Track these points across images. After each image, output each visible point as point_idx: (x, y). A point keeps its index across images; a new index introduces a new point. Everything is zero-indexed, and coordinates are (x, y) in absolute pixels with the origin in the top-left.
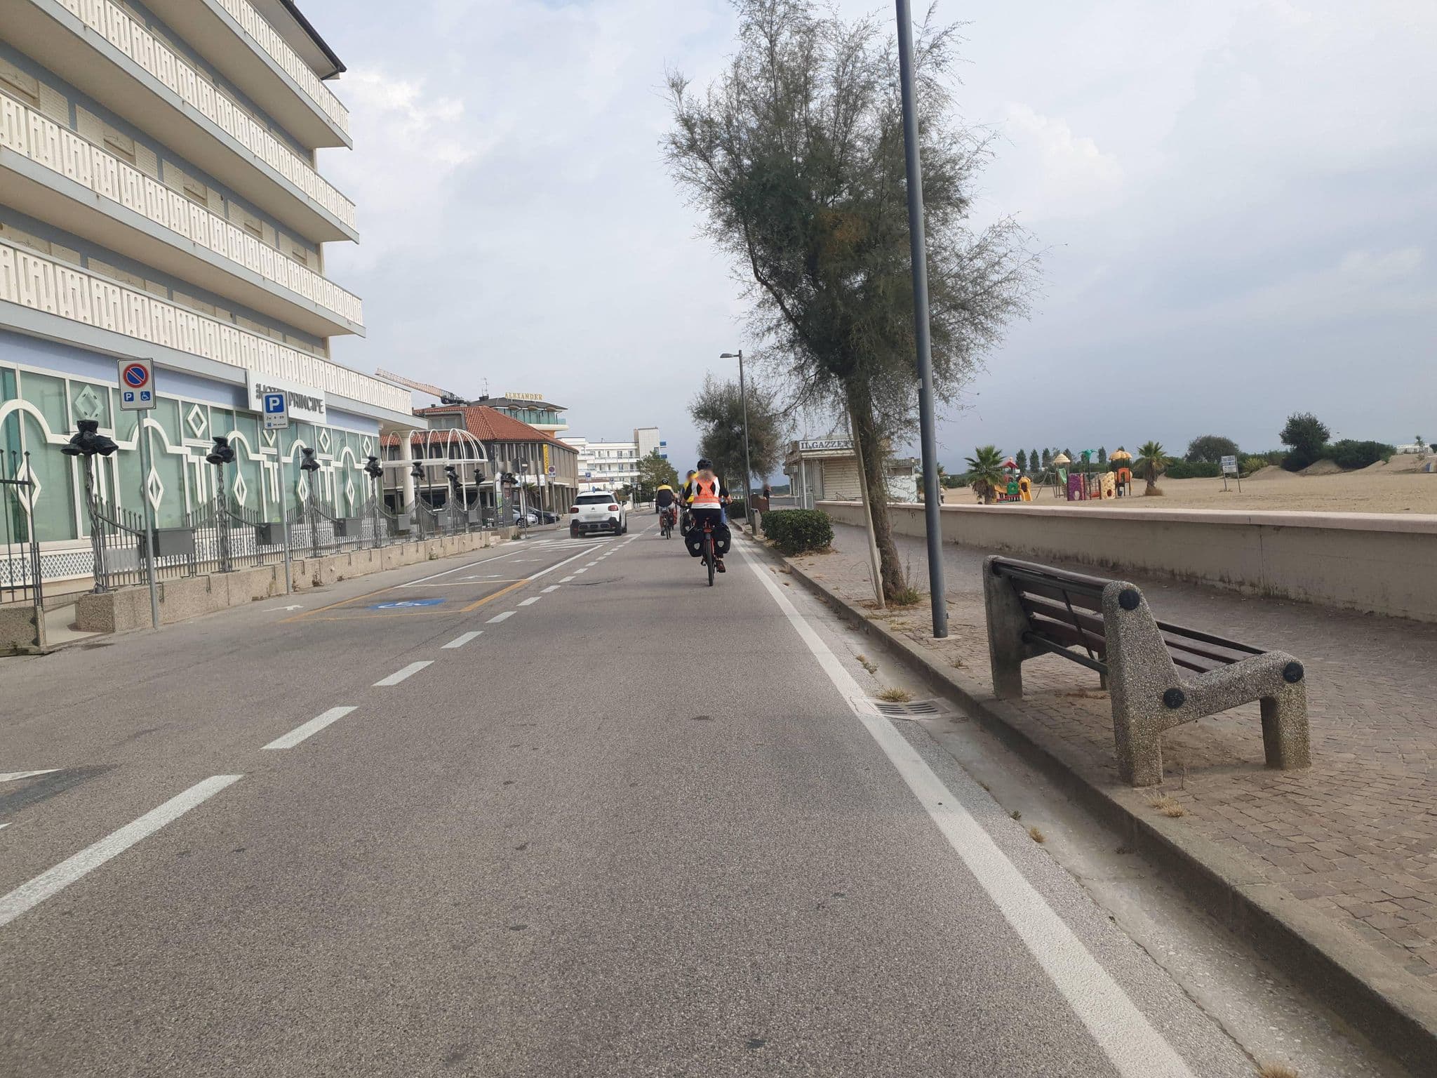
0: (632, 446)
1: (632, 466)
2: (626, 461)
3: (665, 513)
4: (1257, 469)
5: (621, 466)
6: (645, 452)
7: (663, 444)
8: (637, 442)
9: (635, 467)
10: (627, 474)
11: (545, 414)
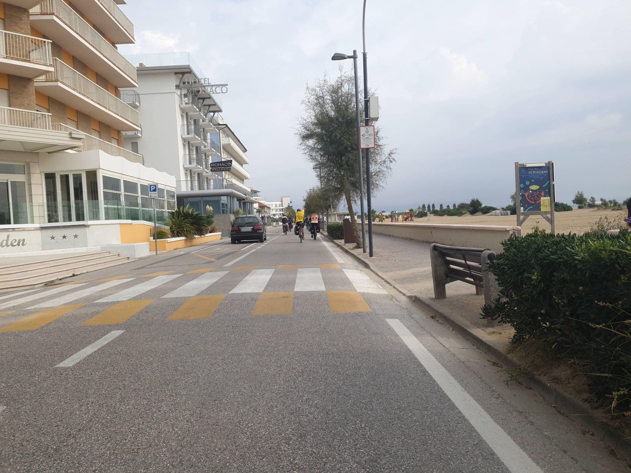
0: (280, 203)
1: (280, 210)
2: (278, 208)
3: (284, 226)
4: (465, 213)
5: (276, 210)
6: (285, 206)
7: (291, 202)
8: (282, 202)
9: (281, 210)
10: (278, 213)
11: (254, 193)
